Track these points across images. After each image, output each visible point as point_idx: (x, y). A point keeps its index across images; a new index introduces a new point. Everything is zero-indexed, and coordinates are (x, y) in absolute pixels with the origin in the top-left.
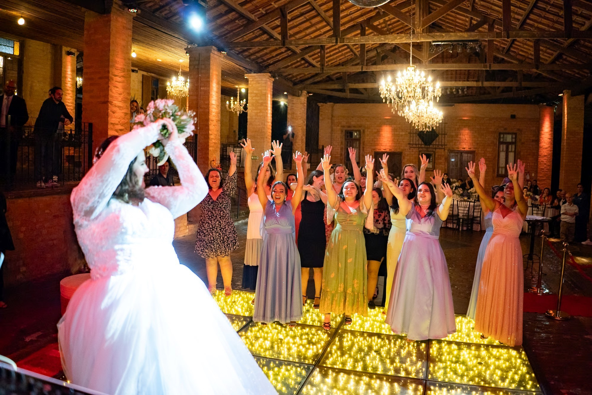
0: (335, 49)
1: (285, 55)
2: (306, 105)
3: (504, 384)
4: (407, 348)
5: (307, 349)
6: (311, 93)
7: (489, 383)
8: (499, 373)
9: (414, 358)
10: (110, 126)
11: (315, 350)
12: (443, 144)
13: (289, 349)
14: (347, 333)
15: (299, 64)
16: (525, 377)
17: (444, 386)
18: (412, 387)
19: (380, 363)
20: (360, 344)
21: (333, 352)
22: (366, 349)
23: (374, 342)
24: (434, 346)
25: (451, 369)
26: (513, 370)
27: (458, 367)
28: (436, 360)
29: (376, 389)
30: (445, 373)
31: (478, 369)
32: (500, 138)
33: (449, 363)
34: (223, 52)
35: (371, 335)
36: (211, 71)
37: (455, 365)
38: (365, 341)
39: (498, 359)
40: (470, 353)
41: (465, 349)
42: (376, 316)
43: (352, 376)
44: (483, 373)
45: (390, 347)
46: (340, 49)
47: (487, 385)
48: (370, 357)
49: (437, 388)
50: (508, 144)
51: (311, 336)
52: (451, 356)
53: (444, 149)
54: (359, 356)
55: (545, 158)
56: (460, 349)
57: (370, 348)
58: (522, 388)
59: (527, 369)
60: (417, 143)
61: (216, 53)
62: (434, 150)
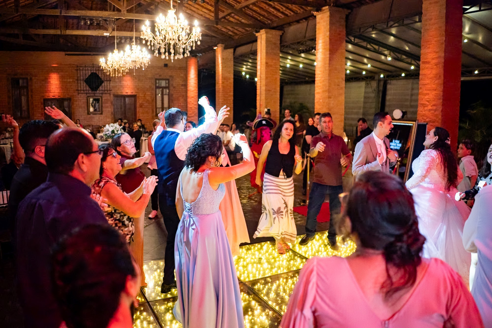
12: (108, 89)
32: (156, 83)
50: (163, 88)
60: (85, 89)
62: (101, 95)
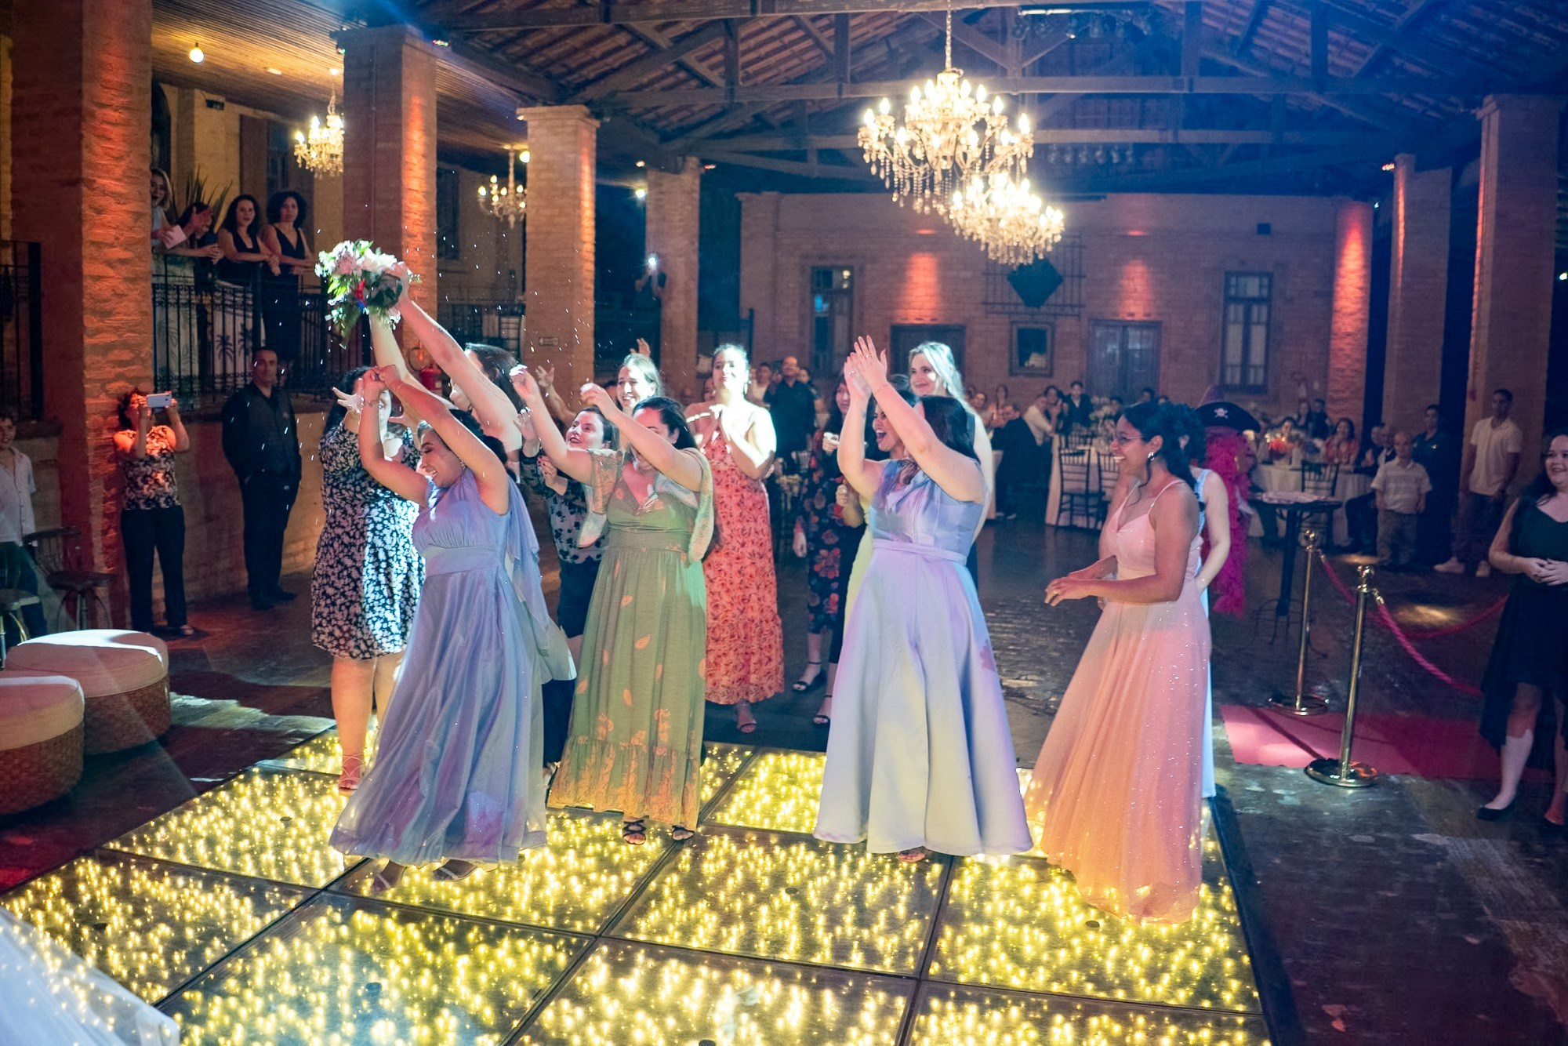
0: (772, 39)
1: (627, 55)
2: (697, 196)
3: (1154, 993)
4: (886, 879)
5: (591, 886)
6: (709, 163)
7: (1109, 988)
8: (1145, 953)
9: (901, 910)
10: (87, 251)
11: (613, 889)
12: (1075, 302)
13: (538, 886)
14: (720, 835)
15: (671, 80)
16: (1220, 966)
17: (971, 1000)
18: (873, 1002)
19: (795, 927)
20: (752, 866)
21: (666, 892)
22: (765, 883)
23: (795, 861)
24: (966, 872)
25: (1004, 944)
26: (1190, 945)
27: (1026, 938)
28: (963, 916)
29: (766, 1009)
30: (986, 955)
31: (1084, 944)
32: (1227, 286)
33: (1000, 924)
34: (439, 43)
35: (788, 839)
36: (405, 95)
37: (1016, 931)
38: (768, 858)
40: (1069, 892)
41: (1057, 881)
43: (703, 970)
44: (1096, 955)
45: (839, 878)
46: (787, 39)
47: (1102, 995)
48: (771, 909)
49: (950, 1006)
50: (1249, 302)
51: (612, 845)
52: (1012, 902)
53: (1078, 316)
54: (738, 906)
55: (1349, 340)
56: (1043, 880)
57: (778, 879)
58: (1206, 1004)
59: (1230, 942)
60: (1007, 300)
61: (419, 44)
62: (1051, 319)
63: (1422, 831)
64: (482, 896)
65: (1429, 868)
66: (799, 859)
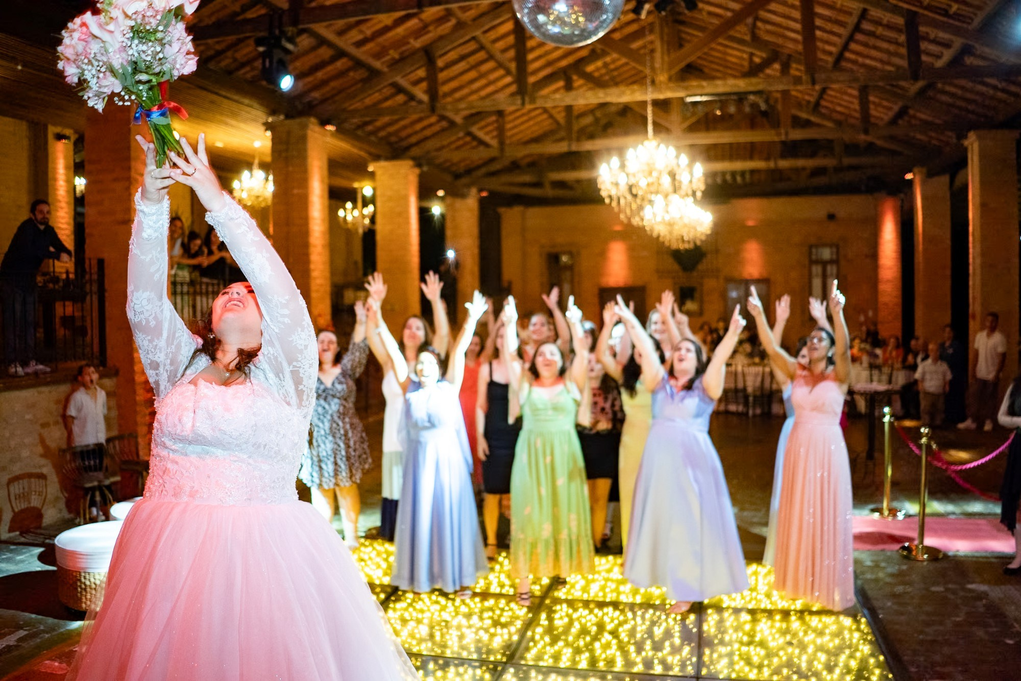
1: (437, 128)
2: (477, 213)
3: (832, 678)
5: (493, 635)
6: (484, 192)
8: (823, 657)
9: (677, 641)
11: (506, 637)
13: (461, 637)
14: (561, 604)
15: (461, 142)
16: (867, 662)
19: (618, 653)
20: (583, 621)
21: (537, 637)
22: (594, 629)
23: (608, 616)
24: (709, 619)
25: (741, 658)
26: (847, 652)
27: (753, 653)
28: (714, 642)
30: (731, 664)
31: (786, 654)
32: (810, 254)
33: (736, 646)
34: (329, 127)
35: (601, 605)
36: (309, 160)
37: (747, 649)
38: (592, 615)
39: (821, 633)
40: (772, 627)
41: (764, 620)
42: (609, 571)
43: (571, 679)
44: (796, 660)
45: (636, 624)
46: (530, 116)
48: (601, 643)
50: (824, 264)
52: (740, 634)
53: (717, 277)
54: (581, 643)
55: (889, 284)
56: (755, 621)
57: (601, 627)
59: (871, 649)
60: (671, 269)
61: (316, 129)
62: (700, 280)
63: (972, 583)
64: (430, 644)
65: (979, 603)
66: (610, 615)
